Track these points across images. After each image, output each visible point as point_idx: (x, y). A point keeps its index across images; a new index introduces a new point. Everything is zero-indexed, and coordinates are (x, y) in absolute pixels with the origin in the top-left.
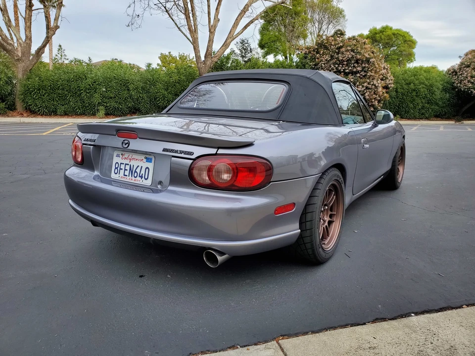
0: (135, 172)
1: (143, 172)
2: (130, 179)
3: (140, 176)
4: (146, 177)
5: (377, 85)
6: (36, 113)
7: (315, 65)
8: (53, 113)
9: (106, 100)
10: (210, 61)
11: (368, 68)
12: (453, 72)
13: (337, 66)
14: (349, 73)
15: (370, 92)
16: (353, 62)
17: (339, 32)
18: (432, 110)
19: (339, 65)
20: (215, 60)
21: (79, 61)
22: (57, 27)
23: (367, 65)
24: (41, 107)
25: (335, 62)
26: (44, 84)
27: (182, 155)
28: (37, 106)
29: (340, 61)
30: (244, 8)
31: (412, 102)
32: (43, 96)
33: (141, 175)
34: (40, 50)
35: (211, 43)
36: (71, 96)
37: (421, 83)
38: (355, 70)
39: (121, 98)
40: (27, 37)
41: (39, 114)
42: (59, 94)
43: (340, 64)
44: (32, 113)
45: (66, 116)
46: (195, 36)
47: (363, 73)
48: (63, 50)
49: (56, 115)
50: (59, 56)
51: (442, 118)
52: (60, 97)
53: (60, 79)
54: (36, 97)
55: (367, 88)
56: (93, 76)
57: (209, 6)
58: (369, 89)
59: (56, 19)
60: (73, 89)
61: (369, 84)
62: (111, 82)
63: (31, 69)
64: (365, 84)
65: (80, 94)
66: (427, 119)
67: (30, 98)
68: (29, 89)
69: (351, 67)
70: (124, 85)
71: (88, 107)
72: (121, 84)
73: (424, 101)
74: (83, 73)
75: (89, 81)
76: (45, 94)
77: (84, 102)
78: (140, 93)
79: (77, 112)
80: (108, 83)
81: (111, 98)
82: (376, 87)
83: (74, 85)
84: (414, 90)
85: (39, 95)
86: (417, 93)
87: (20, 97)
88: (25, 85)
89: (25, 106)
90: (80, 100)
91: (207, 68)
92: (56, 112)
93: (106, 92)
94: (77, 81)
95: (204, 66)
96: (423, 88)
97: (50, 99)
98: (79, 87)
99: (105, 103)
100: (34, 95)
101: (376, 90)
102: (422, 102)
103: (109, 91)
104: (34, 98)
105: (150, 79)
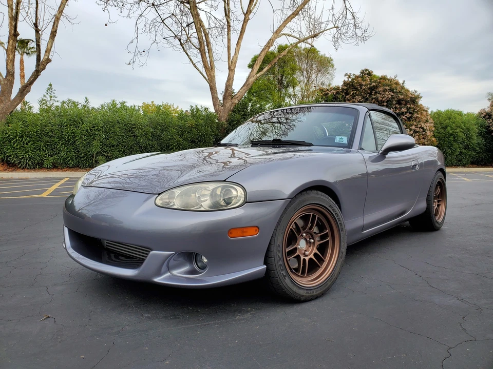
5: (425, 128)
6: (15, 165)
8: (38, 165)
9: (108, 149)
10: (230, 103)
11: (414, 110)
15: (419, 136)
16: (394, 102)
17: (366, 72)
18: (470, 157)
20: (236, 101)
21: (74, 103)
22: (48, 61)
23: (412, 106)
24: (23, 157)
26: (29, 130)
28: (17, 157)
30: (269, 43)
31: (449, 148)
32: (27, 144)
34: (25, 89)
35: (230, 82)
36: (62, 144)
37: (457, 127)
39: (125, 146)
40: (8, 72)
41: (20, 167)
42: (48, 142)
44: (10, 166)
45: (55, 169)
46: (212, 74)
47: (408, 115)
48: (53, 90)
49: (42, 169)
50: (48, 96)
51: (477, 165)
52: (48, 145)
53: (50, 123)
54: (17, 146)
56: (92, 119)
57: (229, 40)
58: (417, 132)
59: (48, 51)
60: (65, 135)
62: (113, 127)
63: (12, 111)
64: (413, 127)
65: (75, 142)
66: (464, 166)
67: (9, 147)
68: (9, 136)
70: (130, 131)
71: (83, 157)
72: (126, 129)
73: (461, 146)
74: (79, 116)
75: (86, 126)
76: (29, 142)
77: (78, 151)
78: (150, 140)
79: (70, 164)
80: (109, 128)
81: (113, 146)
82: (424, 130)
83: (67, 131)
84: (451, 135)
85: (22, 143)
86: (454, 138)
88: (3, 131)
89: (2, 158)
90: (73, 149)
91: (226, 111)
92: (43, 164)
93: (108, 139)
94: (71, 125)
95: (222, 108)
96: (461, 131)
97: (35, 149)
98: (74, 133)
99: (105, 152)
100: (14, 144)
101: (424, 133)
102: (459, 147)
103: (111, 137)
104: (14, 148)
105: (162, 123)
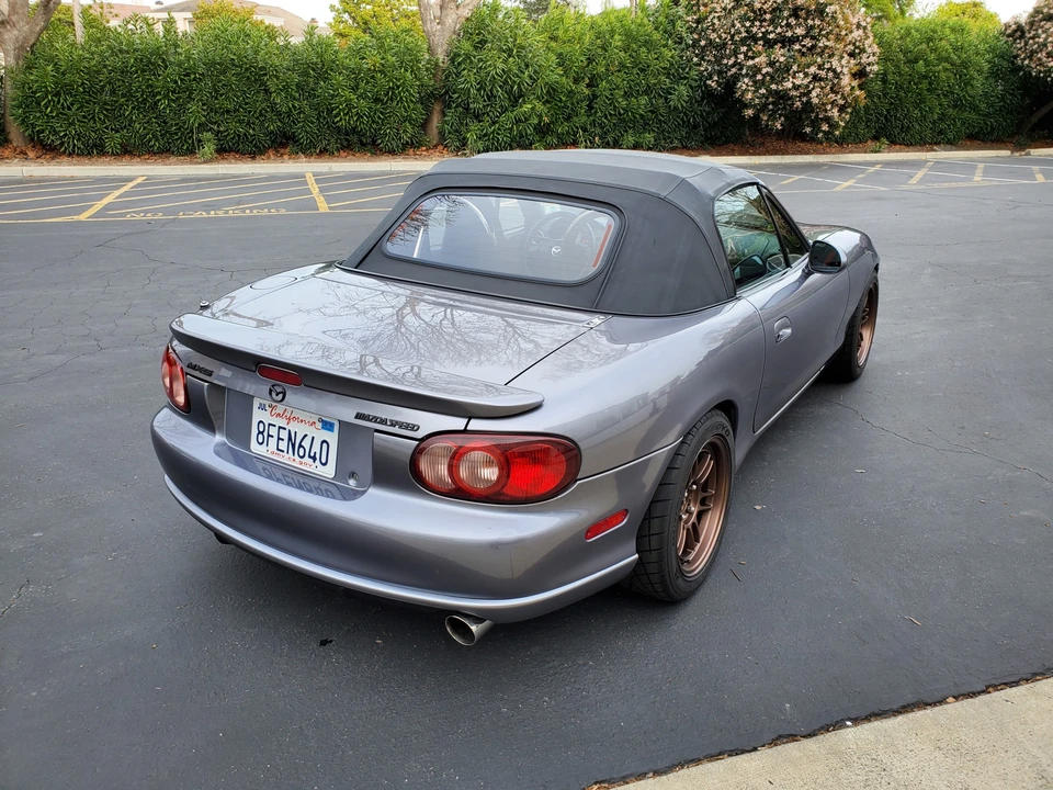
0: (300, 446)
1: (316, 448)
2: (289, 459)
3: (310, 456)
4: (324, 461)
5: (839, 70)
6: (55, 149)
7: (698, 22)
8: (94, 149)
9: (216, 118)
10: (454, 16)
11: (821, 30)
12: (1015, 31)
13: (748, 24)
14: (775, 42)
15: (822, 88)
16: (786, 14)
18: (963, 124)
19: (753, 22)
20: (466, 13)
21: (146, 20)
23: (817, 22)
24: (66, 135)
25: (745, 14)
26: (67, 81)
27: (396, 430)
28: (56, 133)
29: (754, 12)
31: (917, 106)
32: (69, 109)
33: (312, 455)
36: (133, 108)
37: (941, 59)
38: (789, 34)
39: (250, 112)
41: (64, 152)
42: (105, 103)
43: (755, 19)
44: (47, 150)
45: (127, 157)
47: (808, 42)
49: (103, 155)
51: (983, 142)
52: (107, 110)
53: (105, 66)
54: (51, 112)
55: (816, 78)
56: (182, 58)
58: (821, 79)
60: (137, 91)
61: (820, 67)
62: (224, 72)
63: (34, 44)
64: (813, 70)
65: (156, 104)
66: (952, 143)
67: (38, 115)
68: (34, 93)
69: (782, 27)
70: (256, 81)
71: (176, 134)
72: (248, 78)
73: (945, 102)
74: (157, 52)
75: (173, 71)
76: (72, 105)
77: (165, 122)
78: (295, 99)
79: (152, 146)
80: (217, 76)
81: (228, 112)
82: (837, 75)
83: (138, 82)
84: (926, 77)
85: (59, 107)
86: (930, 84)
87: (14, 112)
88: (23, 84)
89: (30, 135)
90: (155, 118)
91: (447, 35)
92: (103, 147)
93: (217, 98)
94: (144, 71)
95: (439, 27)
96: (946, 70)
97: (84, 117)
98: (151, 86)
99: (215, 123)
100: (46, 108)
101: (836, 81)
102: (940, 105)
103: (221, 95)
104: (47, 115)
105: (316, 63)
